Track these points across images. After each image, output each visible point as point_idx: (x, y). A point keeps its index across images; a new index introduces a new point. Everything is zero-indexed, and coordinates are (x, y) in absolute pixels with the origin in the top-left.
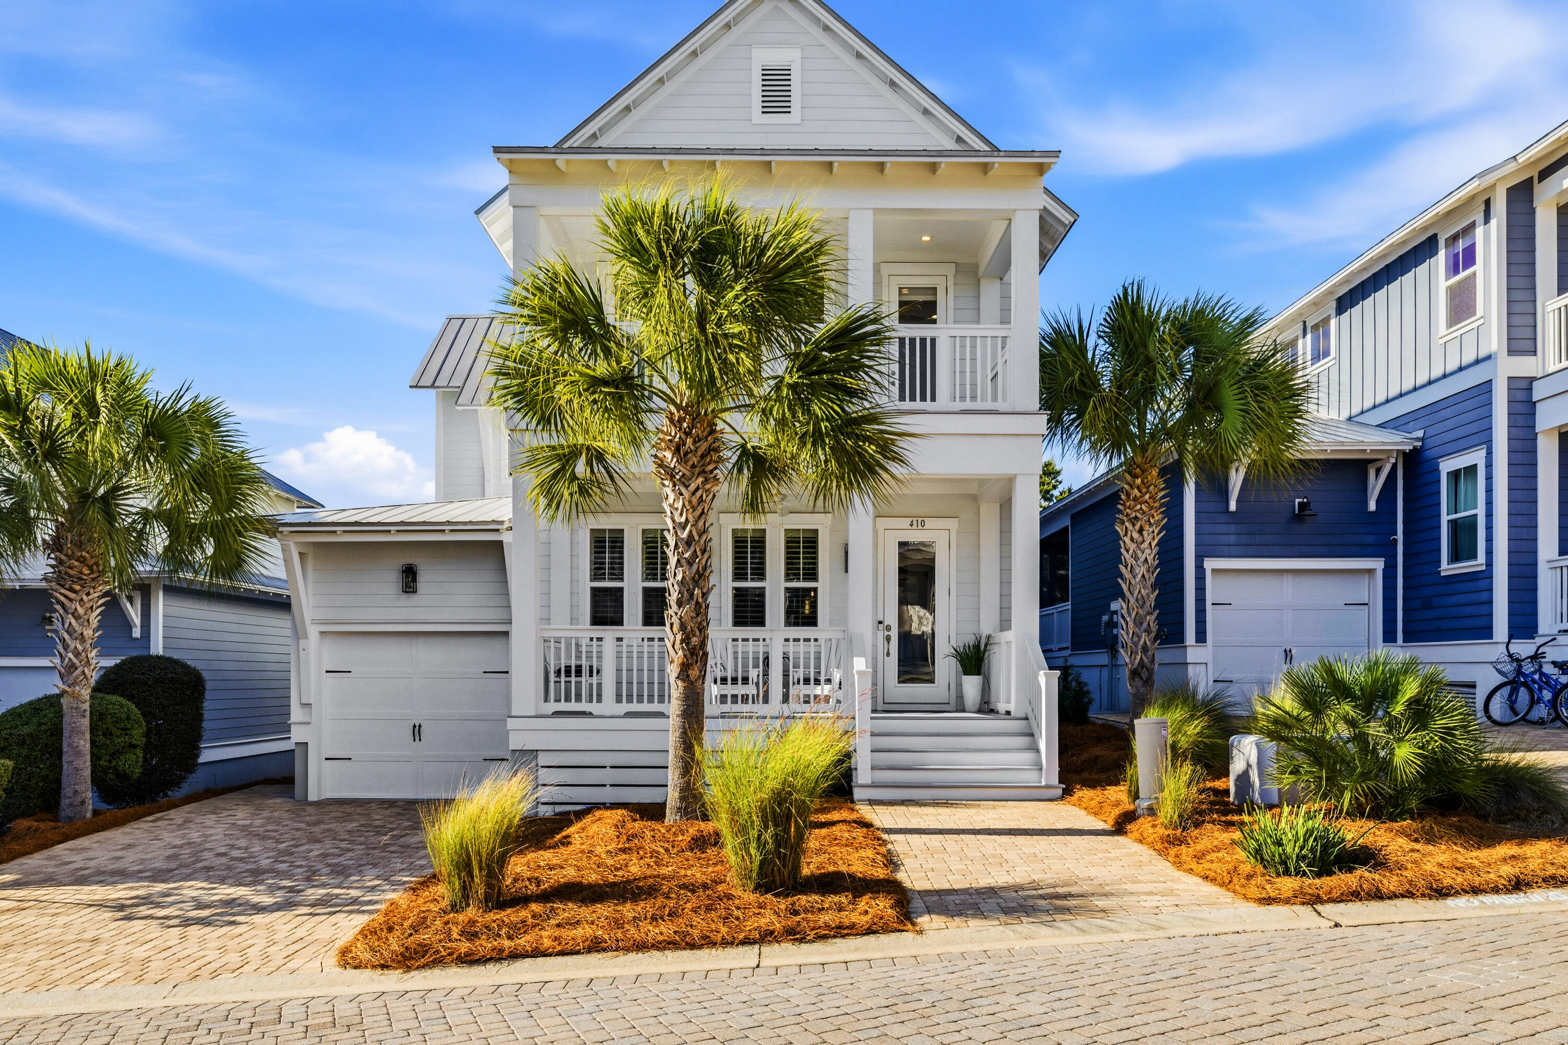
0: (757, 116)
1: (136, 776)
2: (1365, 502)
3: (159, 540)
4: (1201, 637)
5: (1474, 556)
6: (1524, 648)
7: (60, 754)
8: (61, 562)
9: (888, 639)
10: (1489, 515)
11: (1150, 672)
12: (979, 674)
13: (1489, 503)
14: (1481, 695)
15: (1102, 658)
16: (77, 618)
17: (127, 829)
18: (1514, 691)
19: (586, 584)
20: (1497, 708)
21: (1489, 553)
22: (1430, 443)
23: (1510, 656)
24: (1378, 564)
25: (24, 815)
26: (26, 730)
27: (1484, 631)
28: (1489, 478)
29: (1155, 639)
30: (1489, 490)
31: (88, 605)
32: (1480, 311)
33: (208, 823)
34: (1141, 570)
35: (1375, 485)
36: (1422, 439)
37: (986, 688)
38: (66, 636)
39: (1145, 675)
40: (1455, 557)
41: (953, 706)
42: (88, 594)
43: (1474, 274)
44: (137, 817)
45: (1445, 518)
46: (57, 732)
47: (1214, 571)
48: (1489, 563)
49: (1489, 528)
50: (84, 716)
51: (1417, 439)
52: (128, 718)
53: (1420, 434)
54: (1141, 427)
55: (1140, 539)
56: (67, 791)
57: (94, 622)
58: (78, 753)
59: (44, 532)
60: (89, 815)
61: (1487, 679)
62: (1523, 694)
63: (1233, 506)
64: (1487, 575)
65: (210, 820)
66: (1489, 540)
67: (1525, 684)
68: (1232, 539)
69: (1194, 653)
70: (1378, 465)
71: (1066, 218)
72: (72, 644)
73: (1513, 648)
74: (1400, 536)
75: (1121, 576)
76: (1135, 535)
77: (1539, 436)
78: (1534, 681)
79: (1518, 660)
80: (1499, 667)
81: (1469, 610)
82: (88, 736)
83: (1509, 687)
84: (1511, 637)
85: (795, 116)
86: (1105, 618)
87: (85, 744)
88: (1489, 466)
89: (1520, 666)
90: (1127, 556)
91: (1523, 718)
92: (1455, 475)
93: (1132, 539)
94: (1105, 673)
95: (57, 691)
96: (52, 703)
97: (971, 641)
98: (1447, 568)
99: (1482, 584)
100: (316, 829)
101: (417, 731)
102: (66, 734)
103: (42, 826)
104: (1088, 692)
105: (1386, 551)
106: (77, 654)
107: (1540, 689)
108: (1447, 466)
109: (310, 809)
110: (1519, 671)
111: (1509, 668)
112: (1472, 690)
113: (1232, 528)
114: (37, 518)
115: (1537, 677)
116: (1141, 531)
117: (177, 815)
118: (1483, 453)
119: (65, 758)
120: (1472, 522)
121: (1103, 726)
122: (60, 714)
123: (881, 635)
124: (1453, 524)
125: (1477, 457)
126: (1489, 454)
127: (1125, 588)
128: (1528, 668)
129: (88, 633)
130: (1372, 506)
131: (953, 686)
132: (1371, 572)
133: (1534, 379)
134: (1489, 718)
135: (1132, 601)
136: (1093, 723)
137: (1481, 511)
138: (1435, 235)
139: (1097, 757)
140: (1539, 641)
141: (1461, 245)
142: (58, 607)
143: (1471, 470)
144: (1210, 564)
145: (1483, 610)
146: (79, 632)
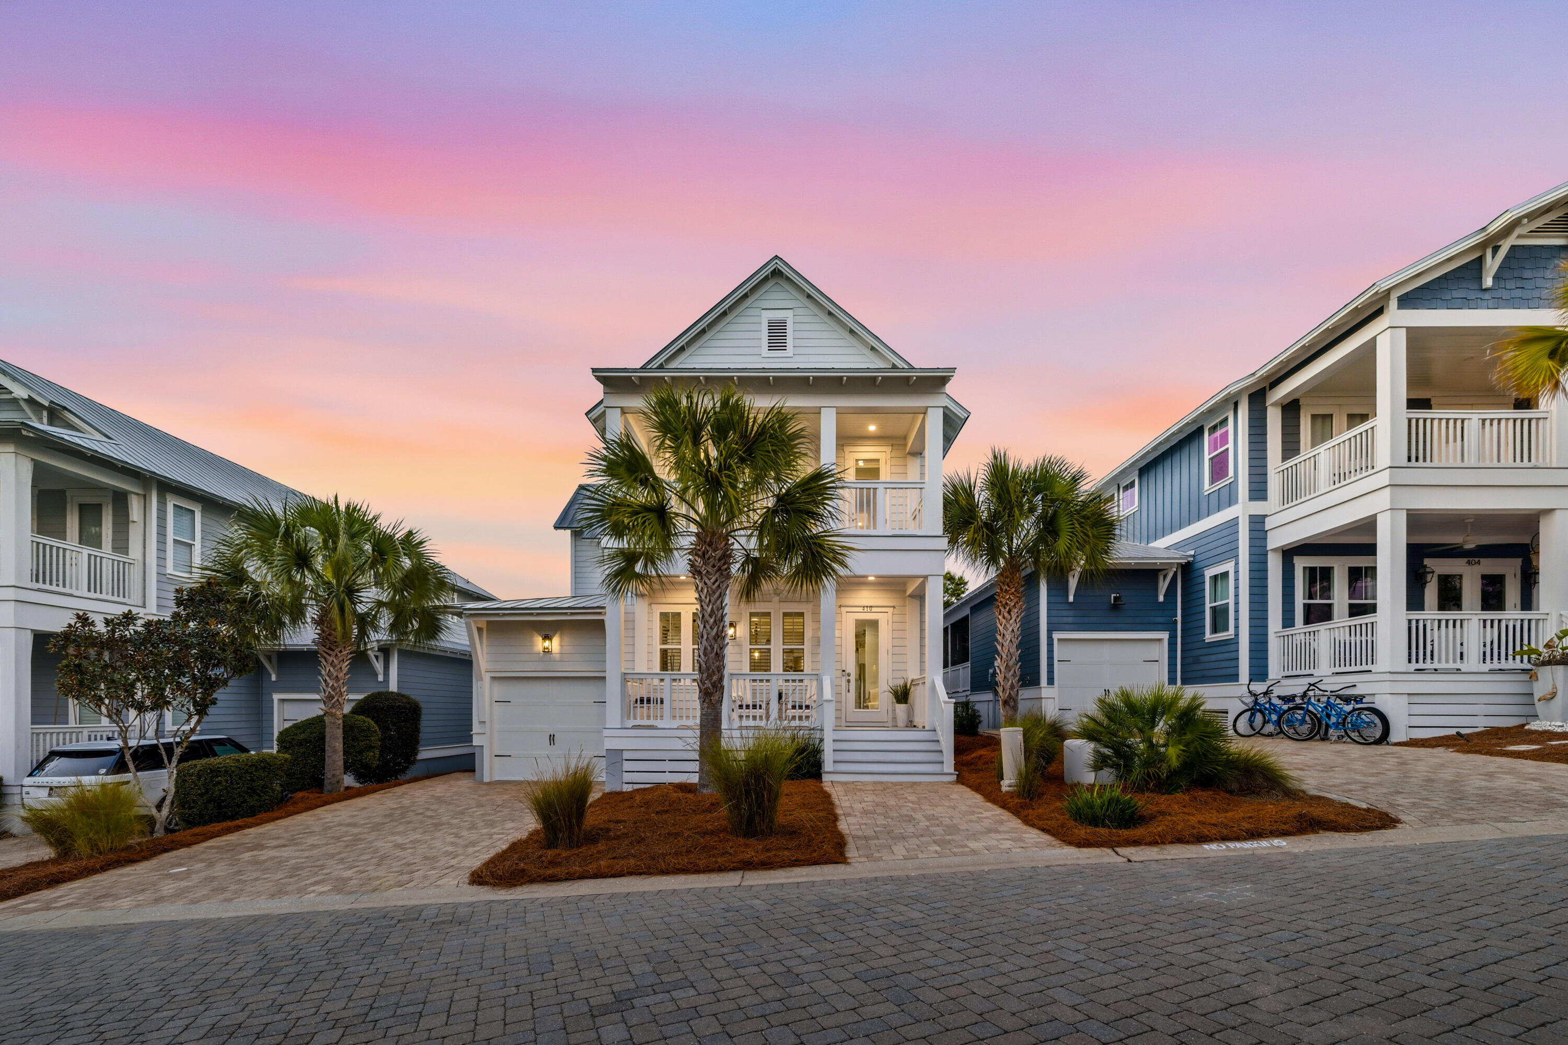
0: (765, 351)
1: (374, 766)
2: (1157, 596)
3: (385, 620)
4: (1051, 681)
5: (1227, 630)
6: (1259, 688)
7: (324, 751)
8: (323, 631)
9: (849, 681)
10: (1237, 603)
11: (1015, 701)
12: (906, 703)
13: (1237, 596)
14: (1231, 717)
15: (989, 696)
16: (334, 667)
17: (365, 798)
18: (1253, 715)
19: (658, 647)
20: (1242, 725)
21: (1237, 627)
22: (1198, 558)
23: (1250, 692)
24: (1165, 636)
25: (300, 790)
26: (302, 736)
27: (1234, 677)
28: (1237, 580)
29: (1019, 681)
30: (1237, 588)
31: (341, 659)
32: (1231, 473)
33: (417, 795)
34: (1008, 637)
35: (1163, 586)
36: (1194, 556)
37: (910, 714)
38: (327, 678)
39: (1012, 704)
40: (1215, 630)
41: (890, 724)
42: (341, 652)
43: (1227, 449)
44: (374, 791)
45: (1208, 606)
46: (322, 738)
47: (1059, 640)
48: (1237, 635)
49: (1237, 611)
50: (338, 728)
51: (1191, 556)
52: (369, 729)
53: (1192, 553)
54: (1010, 548)
55: (1009, 617)
56: (328, 775)
57: (345, 670)
58: (335, 751)
59: (312, 612)
60: (342, 789)
61: (1234, 707)
62: (1259, 717)
63: (1071, 599)
64: (1235, 641)
65: (419, 793)
66: (1237, 619)
67: (1260, 711)
68: (1070, 620)
69: (1046, 691)
70: (1164, 572)
71: (962, 415)
72: (331, 683)
73: (1252, 688)
74: (1179, 618)
75: (997, 640)
76: (1006, 614)
77: (1269, 553)
78: (1266, 709)
79: (1255, 695)
80: (1243, 699)
81: (1224, 664)
82: (341, 740)
83: (1249, 713)
84: (1251, 681)
85: (790, 351)
86: (991, 671)
87: (339, 745)
88: (1237, 572)
89: (1256, 699)
90: (1001, 628)
91: (1258, 733)
92: (1215, 578)
93: (1004, 617)
94: (991, 704)
95: (322, 713)
96: (319, 720)
97: (901, 682)
98: (1209, 637)
99: (1232, 647)
100: (484, 799)
101: (552, 738)
102: (327, 739)
103: (311, 796)
104: (979, 716)
105: (1170, 627)
106: (334, 690)
107: (1270, 714)
108: (1209, 573)
109: (484, 787)
110: (1256, 703)
111: (1250, 700)
112: (1224, 715)
113: (1071, 613)
114: (306, 605)
115: (1267, 706)
116: (1009, 612)
117: (398, 790)
118: (1233, 564)
119: (327, 754)
120: (1225, 609)
121: (988, 737)
122: (324, 727)
123: (844, 680)
124: (1214, 609)
125: (1229, 567)
126: (1237, 564)
127: (999, 648)
128: (1262, 700)
129: (341, 675)
130: (1161, 599)
131: (890, 712)
132: (1160, 640)
133: (1266, 516)
134: (1236, 731)
135: (1004, 656)
136: (981, 736)
137: (1231, 601)
138: (1202, 426)
139: (981, 756)
140: (1269, 683)
141: (1218, 433)
142: (323, 660)
143: (1225, 575)
144: (1056, 636)
145: (1232, 663)
146: (335, 675)
